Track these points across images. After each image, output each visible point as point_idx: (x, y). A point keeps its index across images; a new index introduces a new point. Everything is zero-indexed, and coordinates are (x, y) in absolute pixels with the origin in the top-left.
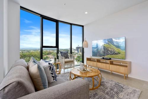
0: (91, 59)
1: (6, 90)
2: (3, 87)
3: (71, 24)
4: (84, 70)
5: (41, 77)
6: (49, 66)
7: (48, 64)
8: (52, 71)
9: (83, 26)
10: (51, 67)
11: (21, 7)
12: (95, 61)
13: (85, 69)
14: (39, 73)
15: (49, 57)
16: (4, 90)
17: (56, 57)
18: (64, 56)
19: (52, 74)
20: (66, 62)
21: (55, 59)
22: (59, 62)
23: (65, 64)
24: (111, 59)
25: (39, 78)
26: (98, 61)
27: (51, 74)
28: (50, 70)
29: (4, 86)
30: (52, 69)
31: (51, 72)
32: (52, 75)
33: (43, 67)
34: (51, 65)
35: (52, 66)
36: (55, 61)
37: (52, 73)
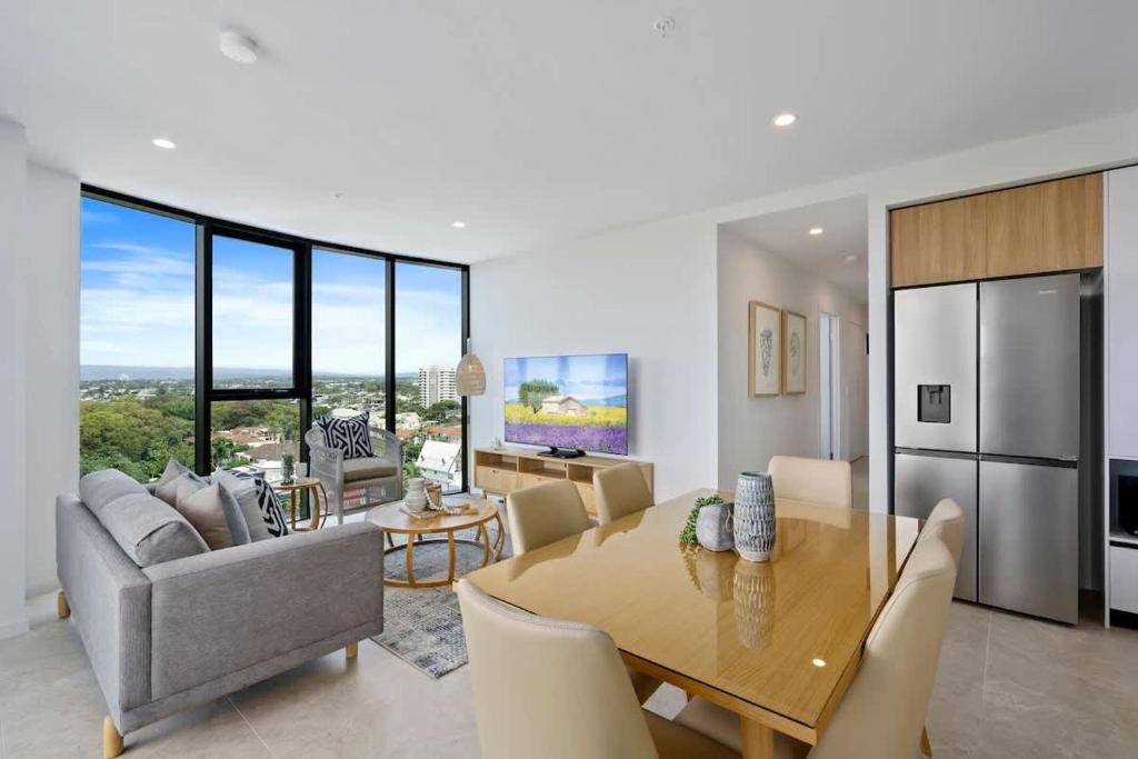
0: (500, 456)
1: (156, 538)
2: (147, 533)
3: (391, 259)
4: (427, 508)
5: (230, 526)
6: (258, 492)
7: (254, 484)
8: (268, 511)
9: (465, 269)
10: (264, 495)
11: (86, 188)
12: (511, 466)
13: (433, 506)
14: (221, 513)
15: (245, 449)
16: (150, 540)
17: (296, 453)
18: (345, 444)
19: (270, 521)
20: (349, 480)
21: (288, 462)
22: (311, 481)
23: (346, 490)
24: (587, 453)
25: (221, 529)
26: (530, 466)
27: (266, 520)
28: (261, 506)
29: (150, 531)
30: (270, 504)
31: (263, 513)
32: (270, 526)
33: (235, 495)
34: (265, 488)
35: (268, 493)
36: (287, 475)
37: (267, 517)
